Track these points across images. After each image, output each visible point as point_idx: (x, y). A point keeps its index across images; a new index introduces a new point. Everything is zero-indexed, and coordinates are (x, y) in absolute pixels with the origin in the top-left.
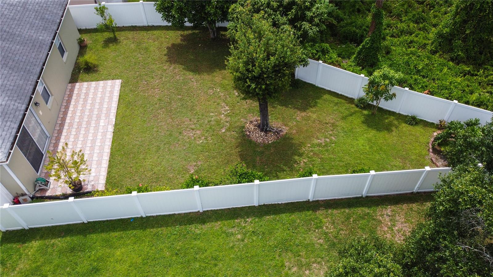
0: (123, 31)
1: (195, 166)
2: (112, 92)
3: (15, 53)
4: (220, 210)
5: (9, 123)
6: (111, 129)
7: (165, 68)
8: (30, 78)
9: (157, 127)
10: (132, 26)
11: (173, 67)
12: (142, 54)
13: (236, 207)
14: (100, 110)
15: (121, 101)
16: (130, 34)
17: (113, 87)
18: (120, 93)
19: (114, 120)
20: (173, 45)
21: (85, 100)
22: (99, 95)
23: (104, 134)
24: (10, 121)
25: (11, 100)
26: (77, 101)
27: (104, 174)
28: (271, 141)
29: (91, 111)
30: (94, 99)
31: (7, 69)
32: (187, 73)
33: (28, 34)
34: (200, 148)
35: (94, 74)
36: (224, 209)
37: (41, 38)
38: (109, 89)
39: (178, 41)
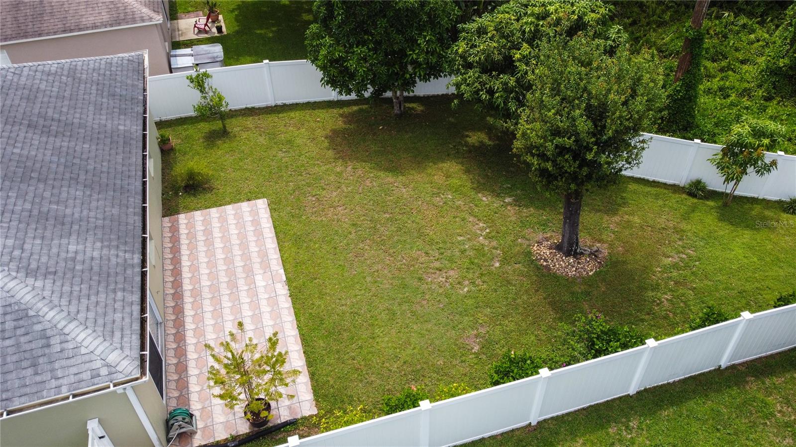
0: (232, 118)
1: (476, 336)
2: (256, 222)
3: (84, 156)
4: (568, 414)
5: (120, 295)
6: (283, 291)
7: (338, 170)
8: (128, 201)
9: (372, 275)
10: (246, 108)
11: (351, 167)
12: (285, 152)
13: (596, 402)
14: (246, 257)
15: (281, 236)
16: (249, 122)
17: (255, 213)
18: (273, 222)
19: (282, 271)
20: (335, 132)
21: (209, 242)
22: (233, 231)
23: (273, 301)
24: (120, 289)
25: (109, 247)
26: (192, 247)
27: (305, 381)
28: (591, 270)
29: (229, 261)
30: (226, 239)
31: (80, 187)
32: (382, 174)
33: (97, 122)
34: (470, 302)
35: (209, 195)
36: (576, 411)
37: (121, 128)
38: (248, 218)
39: (340, 124)
